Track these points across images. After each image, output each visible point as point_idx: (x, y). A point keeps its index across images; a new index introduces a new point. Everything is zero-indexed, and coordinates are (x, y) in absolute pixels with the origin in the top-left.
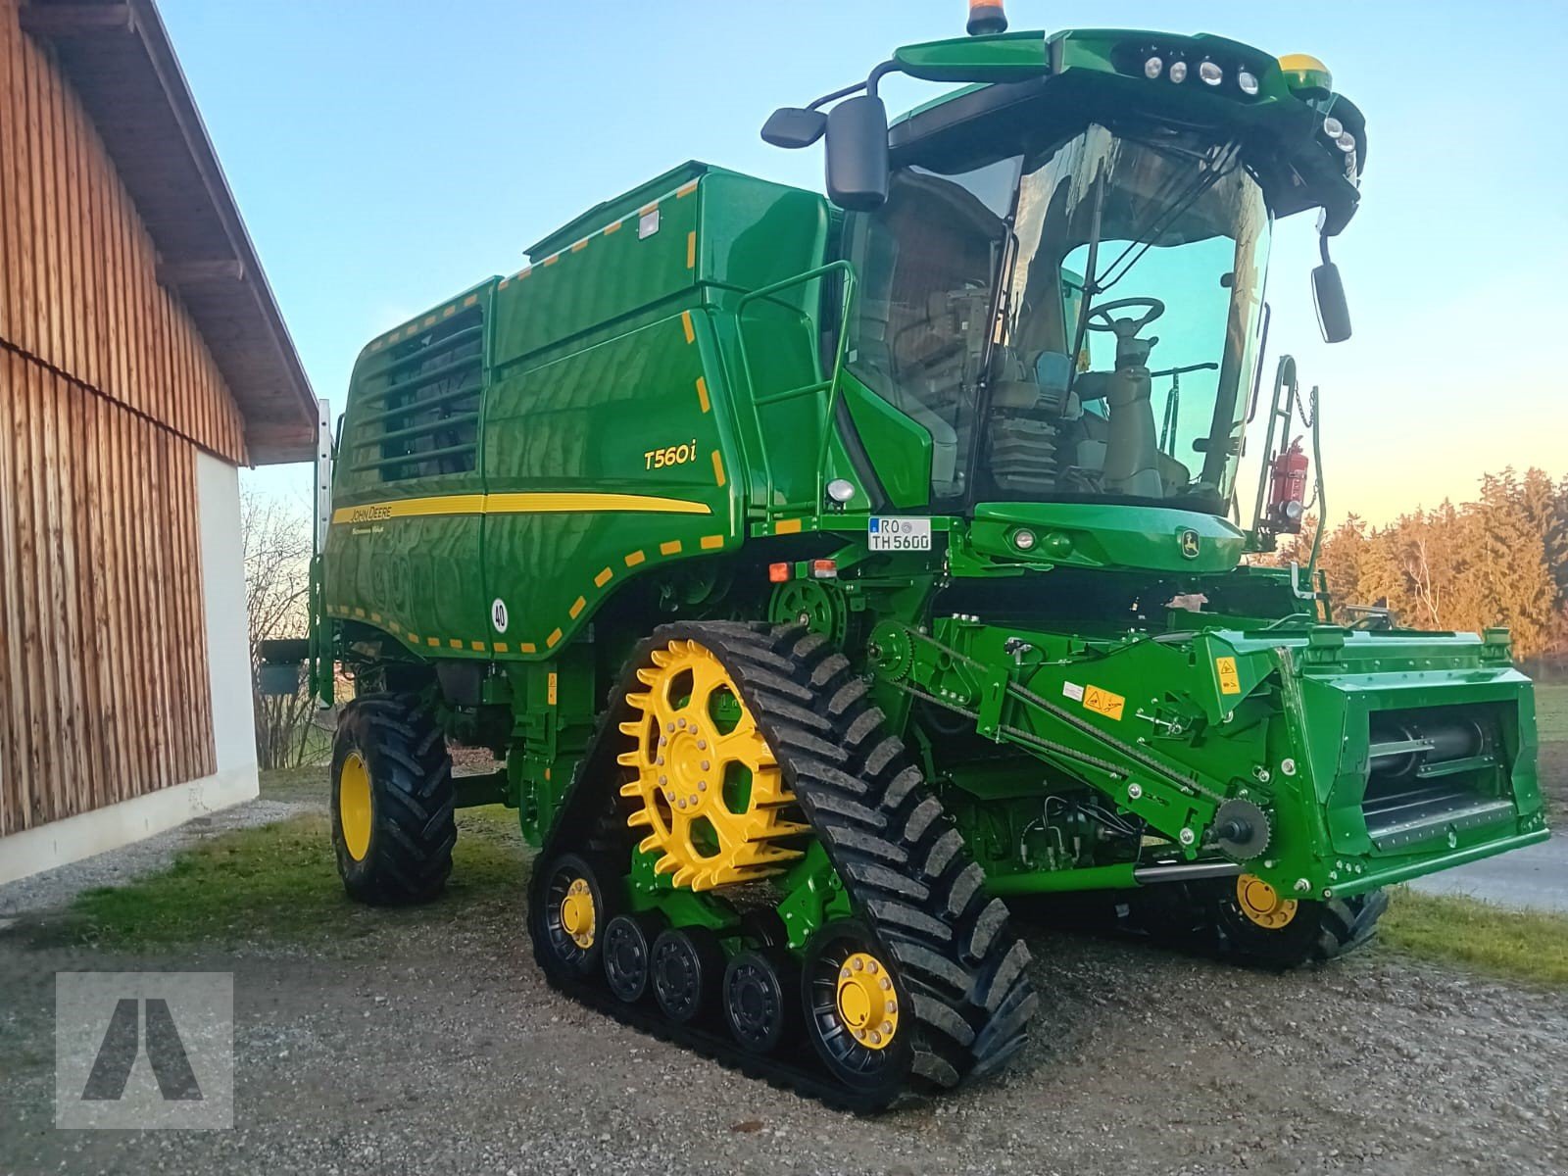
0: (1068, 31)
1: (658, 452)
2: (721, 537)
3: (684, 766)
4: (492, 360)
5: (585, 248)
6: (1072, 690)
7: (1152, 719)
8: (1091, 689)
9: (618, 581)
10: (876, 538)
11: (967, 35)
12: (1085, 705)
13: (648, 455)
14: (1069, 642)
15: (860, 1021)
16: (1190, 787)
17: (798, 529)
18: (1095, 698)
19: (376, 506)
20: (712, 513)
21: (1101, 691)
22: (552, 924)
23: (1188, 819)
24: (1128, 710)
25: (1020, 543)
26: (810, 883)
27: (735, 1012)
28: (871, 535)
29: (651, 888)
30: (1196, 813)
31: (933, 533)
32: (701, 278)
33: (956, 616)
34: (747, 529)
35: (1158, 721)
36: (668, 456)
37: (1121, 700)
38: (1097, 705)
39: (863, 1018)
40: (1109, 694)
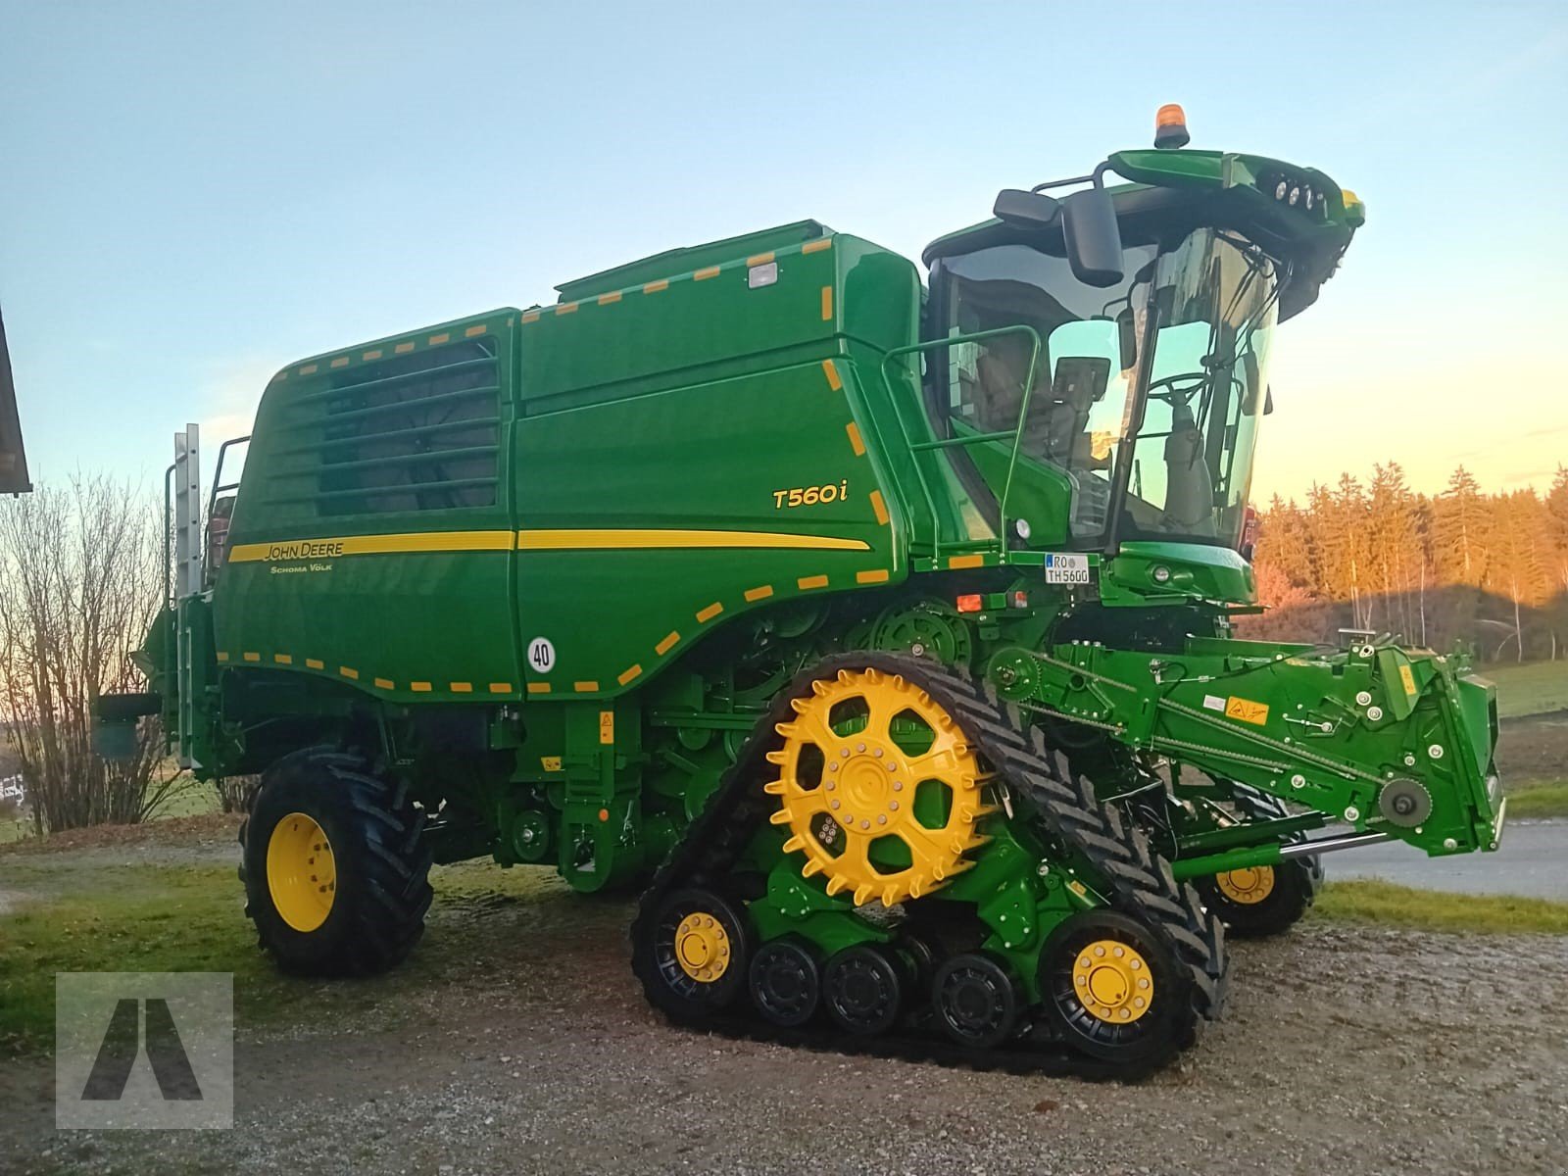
0: (1235, 154)
1: (792, 492)
2: (886, 572)
3: (859, 791)
4: (517, 392)
5: (663, 291)
6: (1212, 702)
7: (1303, 722)
8: (1234, 701)
9: (728, 616)
10: (1051, 572)
11: (1153, 148)
12: (1227, 714)
13: (779, 494)
14: (1226, 661)
15: (1116, 1000)
16: (1353, 775)
17: (981, 564)
18: (1238, 707)
19: (312, 542)
20: (872, 550)
21: (1244, 702)
22: (663, 962)
23: (1353, 797)
24: (1274, 715)
25: (1158, 577)
26: (1023, 886)
27: (949, 1014)
28: (1048, 569)
29: (803, 912)
30: (1359, 793)
31: (1090, 568)
32: (838, 331)
33: (1076, 642)
34: (911, 564)
35: (1308, 723)
36: (807, 495)
37: (1266, 708)
38: (1240, 713)
39: (1119, 996)
40: (1252, 704)
